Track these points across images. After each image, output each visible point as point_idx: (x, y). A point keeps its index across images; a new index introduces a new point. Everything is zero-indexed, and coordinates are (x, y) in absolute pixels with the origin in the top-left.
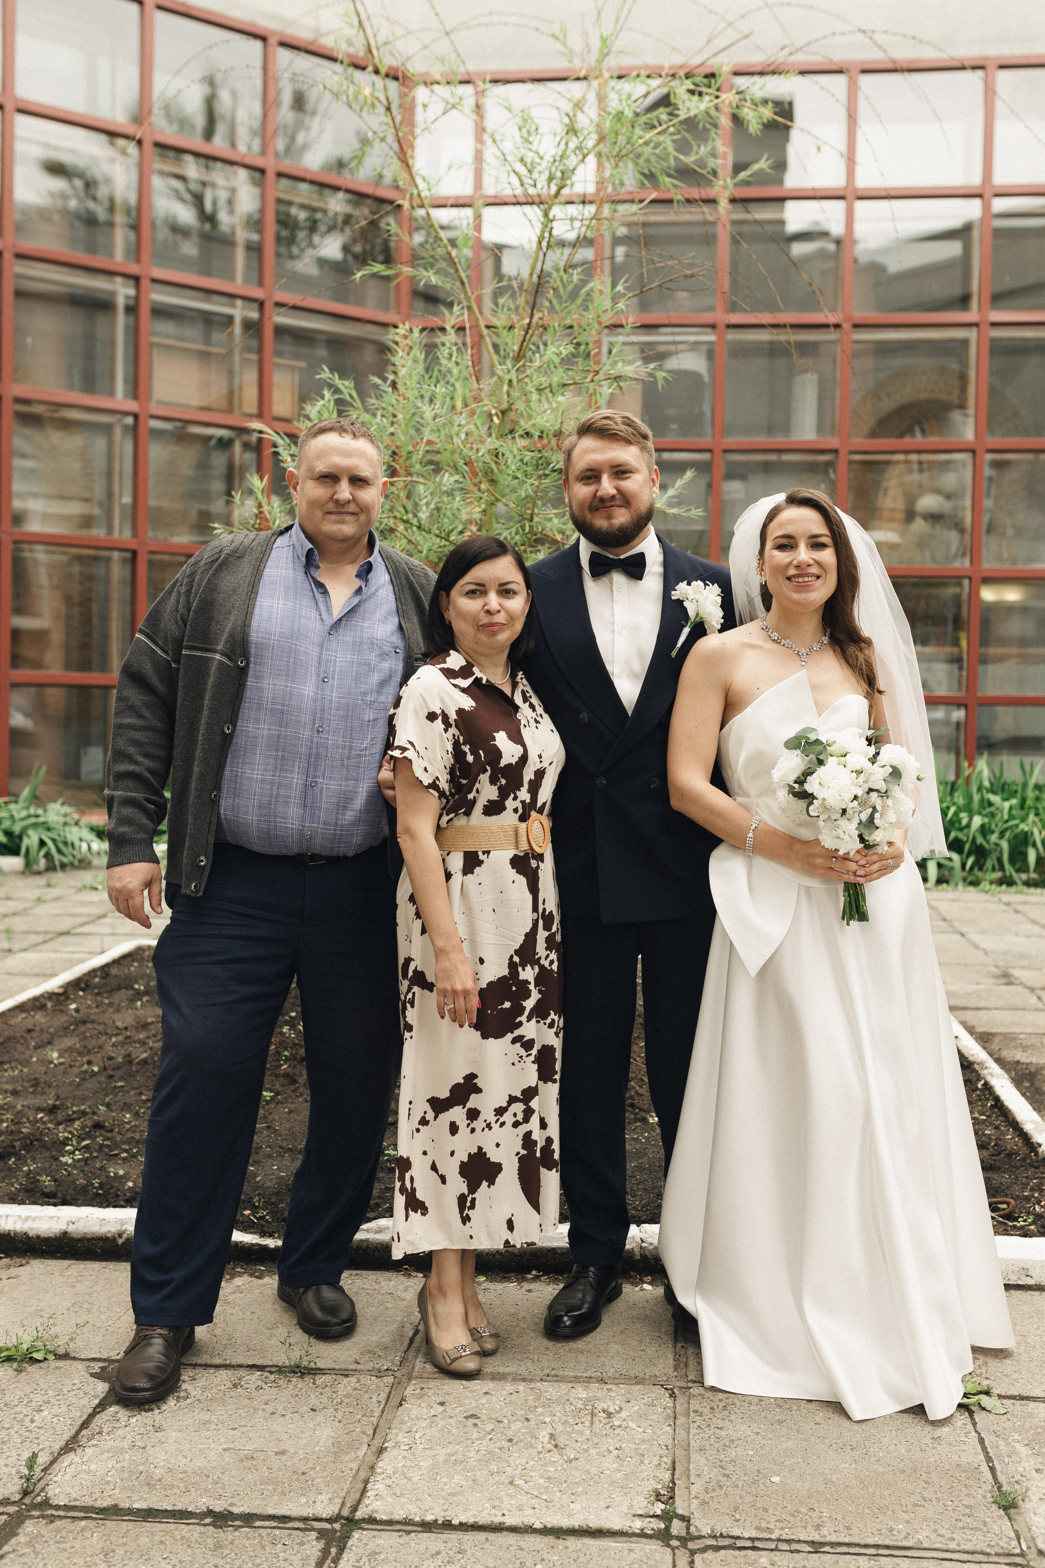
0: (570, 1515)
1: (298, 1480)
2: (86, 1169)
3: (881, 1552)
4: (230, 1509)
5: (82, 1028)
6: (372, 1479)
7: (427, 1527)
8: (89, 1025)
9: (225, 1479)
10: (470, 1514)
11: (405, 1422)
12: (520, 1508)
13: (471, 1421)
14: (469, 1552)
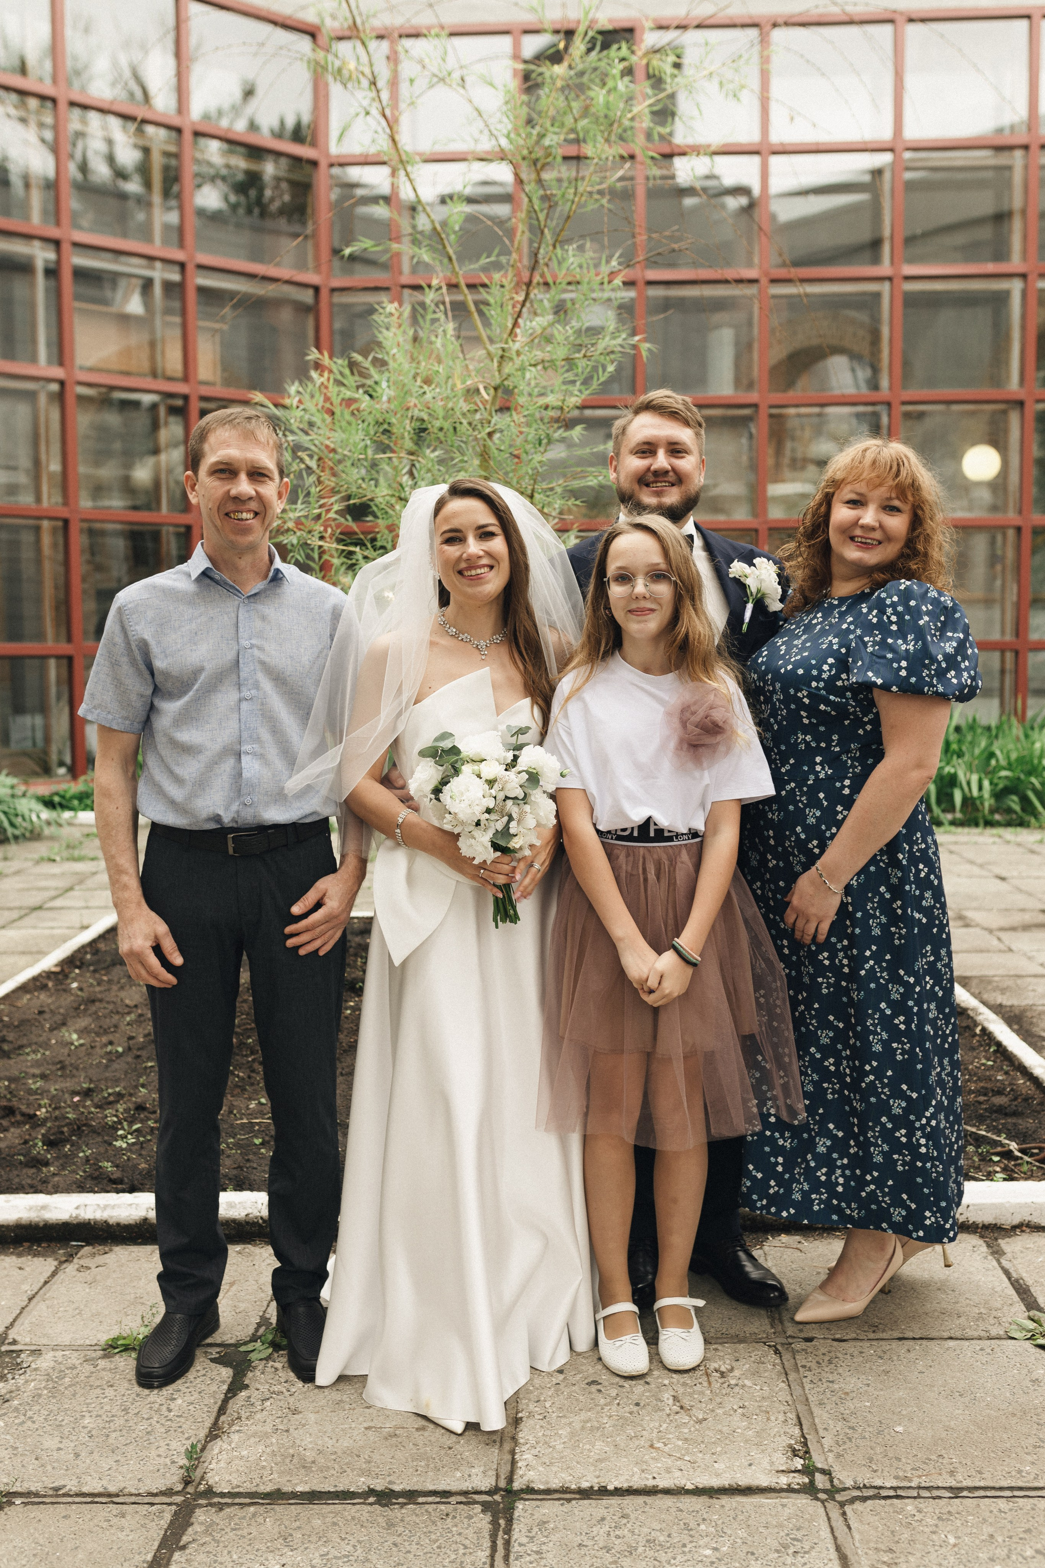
0: (718, 1475)
1: (447, 1455)
2: (144, 1153)
3: (1016, 1493)
4: (390, 1486)
5: (93, 1009)
6: (517, 1450)
7: (585, 1494)
8: (97, 1004)
9: (376, 1457)
10: (622, 1479)
11: (532, 1392)
12: (668, 1471)
13: (594, 1388)
14: (632, 1516)
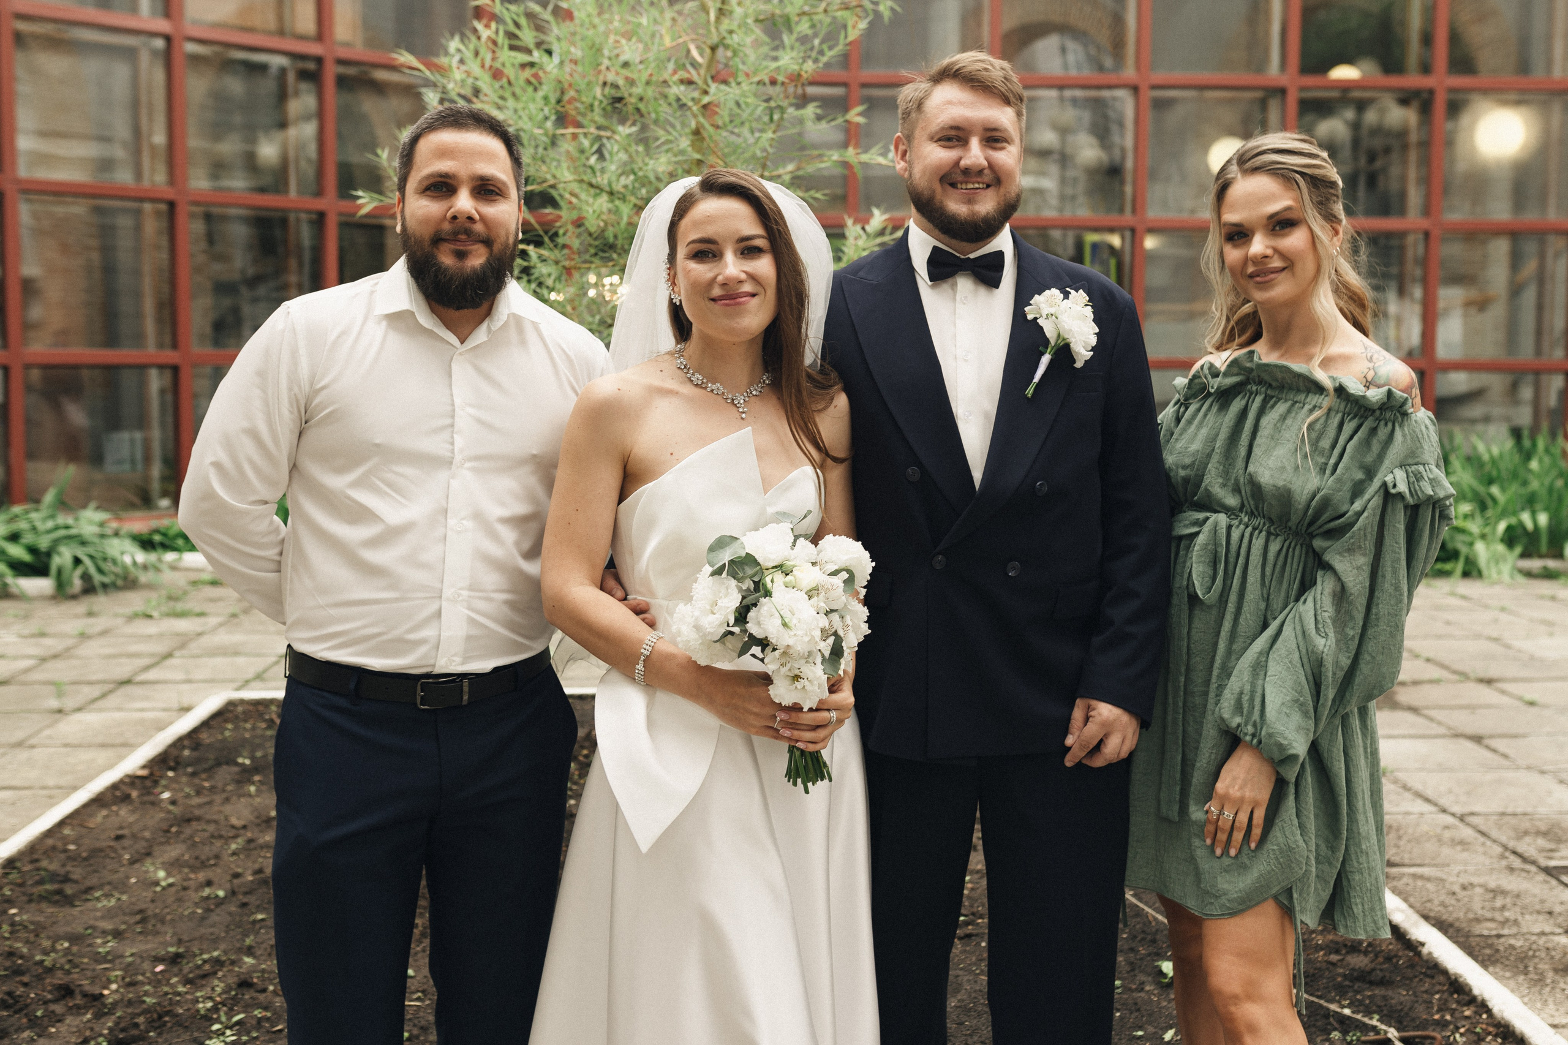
5: (188, 831)
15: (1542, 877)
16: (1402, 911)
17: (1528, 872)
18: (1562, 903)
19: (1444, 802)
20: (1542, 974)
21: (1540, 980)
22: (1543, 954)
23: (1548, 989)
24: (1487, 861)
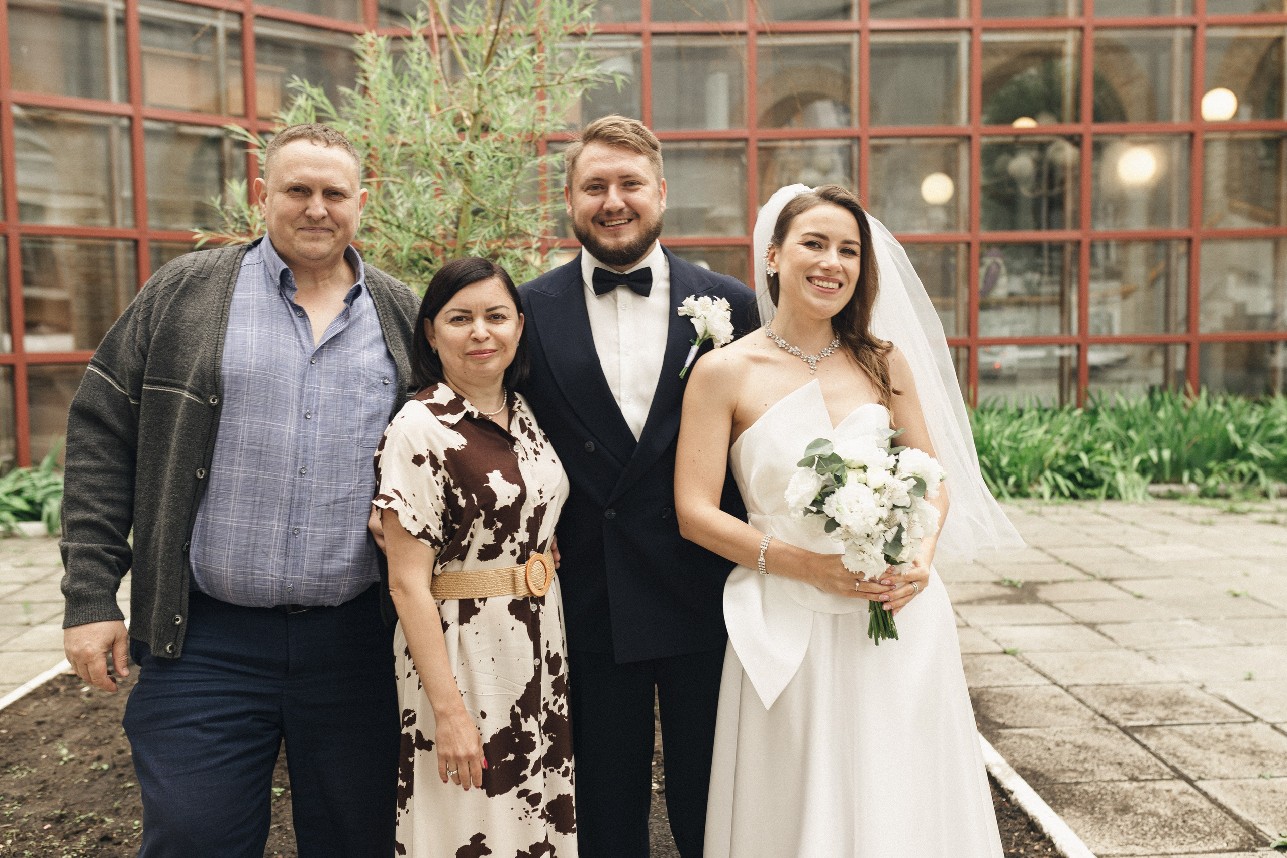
15: (1120, 734)
16: (1000, 765)
17: (1109, 731)
18: (1131, 756)
19: (1056, 677)
20: (1105, 814)
21: (1102, 818)
22: (1109, 798)
23: (1107, 825)
24: (1079, 723)
